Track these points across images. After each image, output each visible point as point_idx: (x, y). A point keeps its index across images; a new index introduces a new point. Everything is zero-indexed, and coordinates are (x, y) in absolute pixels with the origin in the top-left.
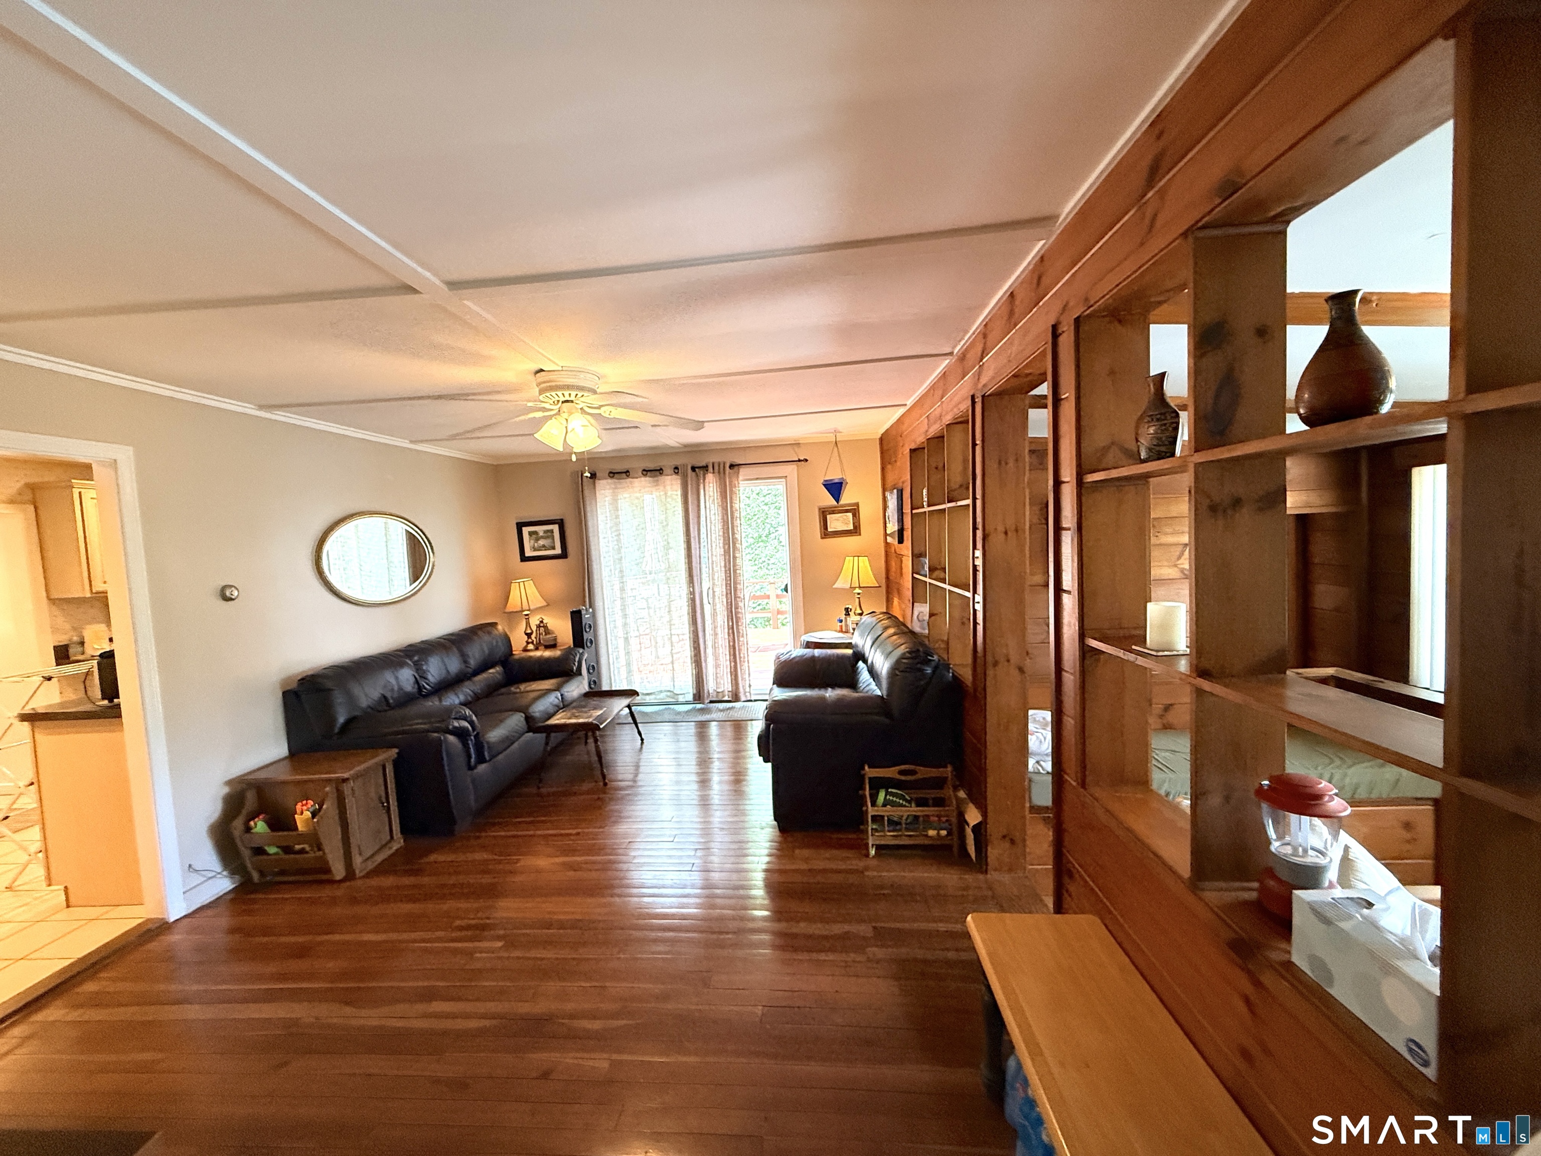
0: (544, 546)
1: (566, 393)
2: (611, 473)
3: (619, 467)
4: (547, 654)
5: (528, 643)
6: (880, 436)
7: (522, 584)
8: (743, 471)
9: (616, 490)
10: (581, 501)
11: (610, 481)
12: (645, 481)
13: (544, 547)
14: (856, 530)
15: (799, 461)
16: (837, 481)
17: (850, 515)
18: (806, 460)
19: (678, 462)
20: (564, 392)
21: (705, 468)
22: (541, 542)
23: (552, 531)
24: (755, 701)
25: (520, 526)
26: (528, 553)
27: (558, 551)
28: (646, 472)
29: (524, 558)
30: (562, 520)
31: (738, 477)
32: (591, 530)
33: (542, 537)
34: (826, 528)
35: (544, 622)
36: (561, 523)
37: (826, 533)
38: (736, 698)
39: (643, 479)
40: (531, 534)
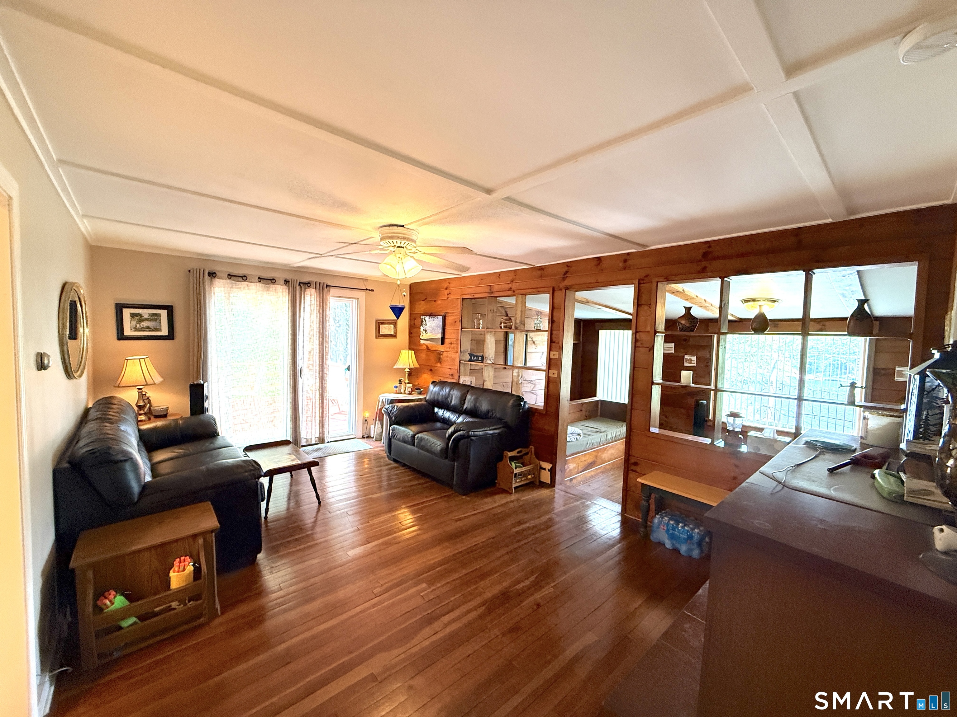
0: (148, 327)
1: (399, 241)
2: (229, 275)
3: (241, 272)
4: (159, 423)
6: (409, 284)
7: (142, 361)
8: (332, 290)
9: (232, 289)
10: (202, 293)
11: (228, 281)
12: (260, 285)
13: (148, 329)
14: (394, 336)
15: (368, 290)
16: (400, 306)
17: (392, 326)
18: (373, 291)
19: (290, 277)
20: (397, 241)
21: (308, 284)
22: (145, 324)
23: (159, 315)
24: (331, 442)
25: (120, 308)
26: (128, 332)
27: (164, 332)
28: (260, 279)
29: (121, 336)
30: (172, 306)
31: (329, 294)
32: (208, 318)
33: (147, 320)
34: (379, 332)
35: (147, 395)
36: (170, 309)
37: (379, 335)
38: (322, 440)
39: (258, 284)
40: (133, 315)
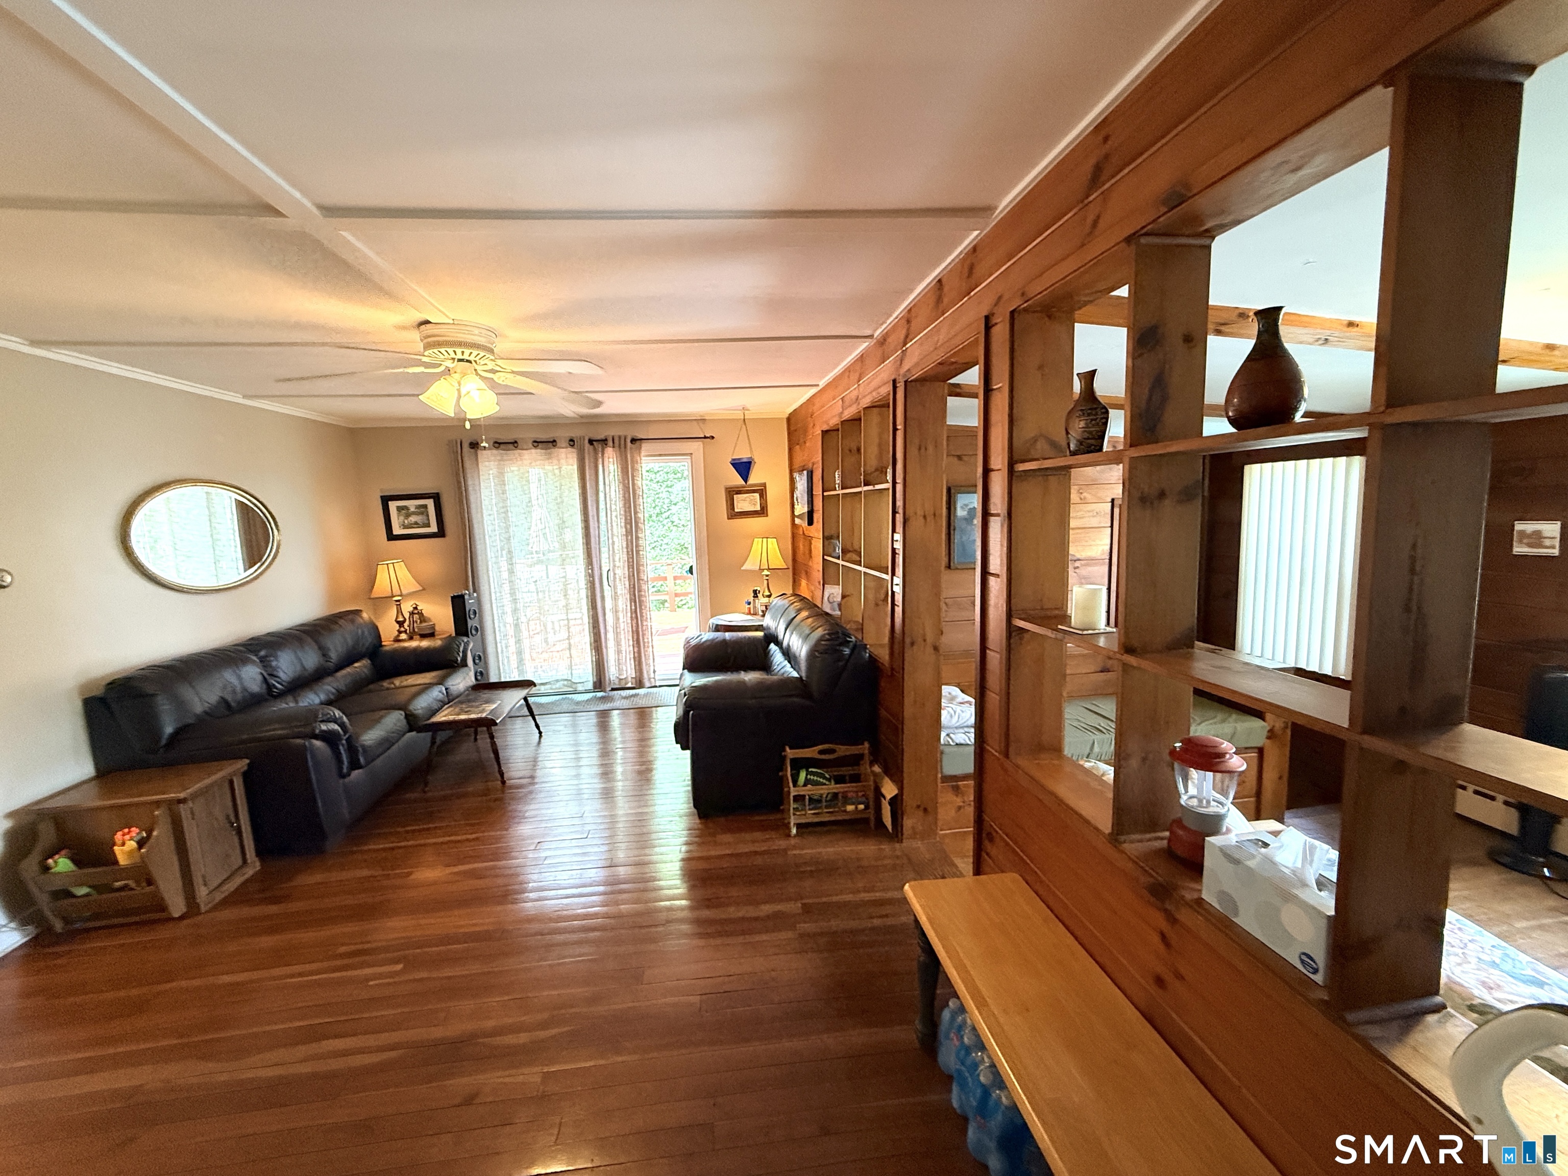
0: (416, 523)
2: (496, 442)
3: (509, 437)
4: (425, 643)
5: (400, 632)
6: (787, 416)
7: (391, 566)
8: (645, 446)
9: (502, 463)
10: (461, 474)
11: (495, 452)
12: (535, 453)
13: (416, 525)
14: (763, 512)
15: (705, 437)
16: (745, 460)
17: (757, 495)
18: (713, 437)
19: (575, 433)
21: (604, 442)
22: (413, 519)
23: (425, 506)
24: (660, 686)
25: (385, 500)
26: (397, 531)
27: (434, 528)
28: (537, 443)
29: (391, 537)
30: (438, 494)
31: (640, 453)
32: (473, 506)
33: (414, 513)
34: (733, 509)
35: (419, 608)
36: (436, 498)
37: (733, 514)
38: (640, 684)
39: (533, 451)
40: (399, 509)
